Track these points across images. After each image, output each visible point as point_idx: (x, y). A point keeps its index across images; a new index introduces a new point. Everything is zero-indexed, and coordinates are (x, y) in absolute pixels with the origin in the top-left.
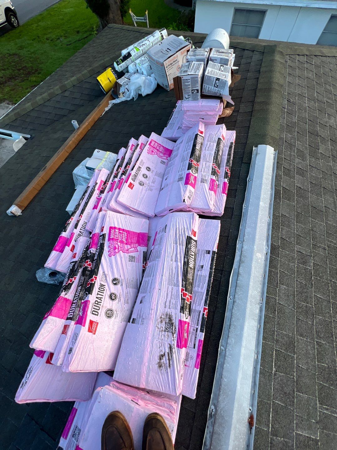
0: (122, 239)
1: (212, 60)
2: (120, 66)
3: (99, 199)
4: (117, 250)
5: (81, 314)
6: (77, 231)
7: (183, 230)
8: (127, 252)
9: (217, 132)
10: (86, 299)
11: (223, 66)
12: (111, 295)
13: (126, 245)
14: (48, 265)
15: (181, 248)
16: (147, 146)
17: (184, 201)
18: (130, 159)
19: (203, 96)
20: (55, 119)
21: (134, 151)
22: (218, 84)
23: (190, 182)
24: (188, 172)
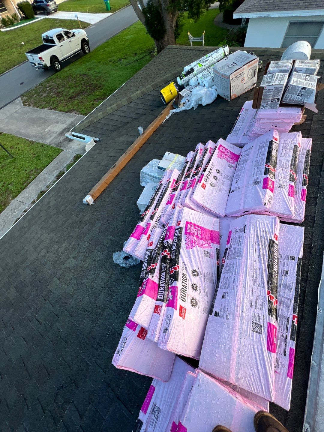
0: (197, 234)
1: (296, 70)
2: (182, 80)
3: (172, 196)
4: (194, 244)
5: (171, 297)
6: (153, 222)
7: (264, 233)
8: (202, 247)
9: (293, 139)
10: (173, 285)
11: (309, 76)
12: (193, 284)
13: (201, 241)
14: (127, 249)
15: (264, 250)
16: (217, 150)
17: (265, 205)
18: (201, 161)
19: (282, 105)
20: (120, 126)
21: (204, 154)
22: (302, 93)
23: (269, 187)
24: (265, 176)
